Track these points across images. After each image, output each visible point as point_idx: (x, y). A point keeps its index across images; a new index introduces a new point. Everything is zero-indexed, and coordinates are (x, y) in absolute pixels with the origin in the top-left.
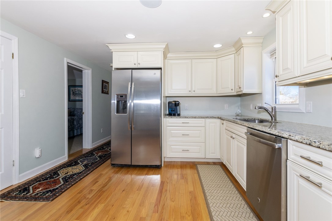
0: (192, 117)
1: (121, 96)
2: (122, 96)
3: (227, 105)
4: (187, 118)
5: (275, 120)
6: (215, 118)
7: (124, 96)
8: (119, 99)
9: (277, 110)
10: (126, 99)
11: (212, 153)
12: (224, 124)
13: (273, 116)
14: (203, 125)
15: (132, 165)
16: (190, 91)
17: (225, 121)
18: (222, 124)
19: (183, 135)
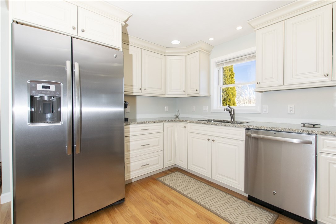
1: (43, 87)
2: (48, 87)
4: (146, 123)
7: (52, 87)
8: (39, 92)
10: (57, 93)
11: (169, 161)
12: (187, 128)
13: (232, 116)
14: (162, 130)
15: (75, 219)
16: (140, 89)
17: (189, 124)
18: (185, 127)
19: (142, 146)
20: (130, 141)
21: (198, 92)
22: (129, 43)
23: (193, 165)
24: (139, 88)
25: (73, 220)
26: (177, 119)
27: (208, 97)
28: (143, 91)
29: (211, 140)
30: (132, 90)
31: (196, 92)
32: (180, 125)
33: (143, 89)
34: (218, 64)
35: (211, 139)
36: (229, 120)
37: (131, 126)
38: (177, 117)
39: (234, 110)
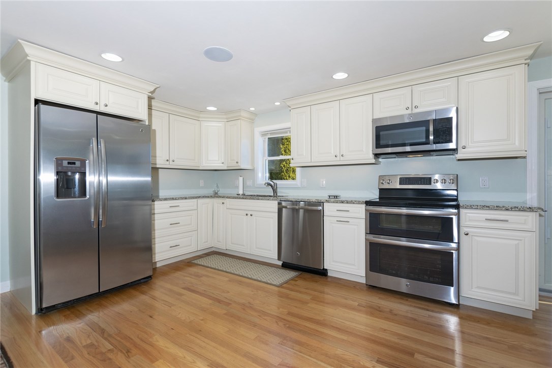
0: (182, 198)
1: (69, 163)
2: (74, 163)
3: (203, 181)
4: (176, 199)
5: (276, 195)
6: (208, 197)
7: (78, 164)
8: (65, 168)
9: (278, 186)
10: (83, 169)
11: (204, 242)
12: (225, 204)
13: (275, 191)
14: (195, 208)
15: (101, 291)
16: (167, 161)
17: (227, 199)
18: (223, 203)
19: (171, 224)
20: (156, 219)
21: (239, 164)
22: (151, 107)
23: (232, 243)
24: (166, 159)
25: (98, 291)
26: (216, 195)
27: (253, 170)
28: (171, 162)
29: (249, 215)
30: (156, 162)
31: (237, 165)
32: (217, 202)
33: (171, 160)
34: (264, 134)
35: (249, 213)
36: (272, 194)
37: (156, 203)
38: (216, 193)
39: (276, 184)
